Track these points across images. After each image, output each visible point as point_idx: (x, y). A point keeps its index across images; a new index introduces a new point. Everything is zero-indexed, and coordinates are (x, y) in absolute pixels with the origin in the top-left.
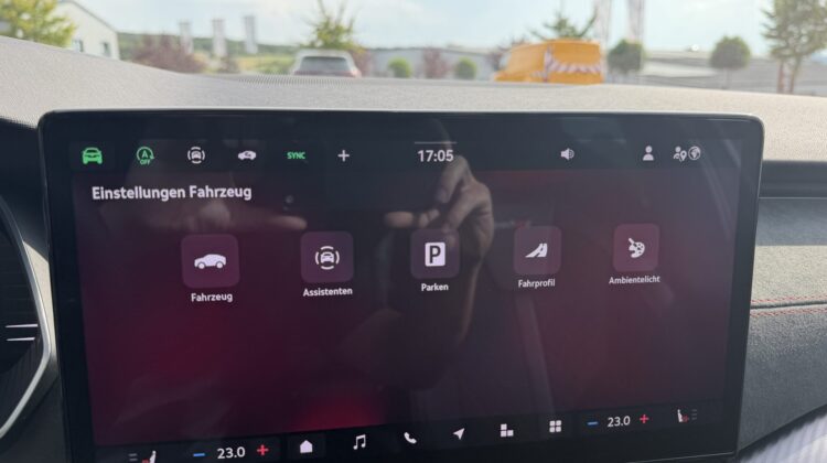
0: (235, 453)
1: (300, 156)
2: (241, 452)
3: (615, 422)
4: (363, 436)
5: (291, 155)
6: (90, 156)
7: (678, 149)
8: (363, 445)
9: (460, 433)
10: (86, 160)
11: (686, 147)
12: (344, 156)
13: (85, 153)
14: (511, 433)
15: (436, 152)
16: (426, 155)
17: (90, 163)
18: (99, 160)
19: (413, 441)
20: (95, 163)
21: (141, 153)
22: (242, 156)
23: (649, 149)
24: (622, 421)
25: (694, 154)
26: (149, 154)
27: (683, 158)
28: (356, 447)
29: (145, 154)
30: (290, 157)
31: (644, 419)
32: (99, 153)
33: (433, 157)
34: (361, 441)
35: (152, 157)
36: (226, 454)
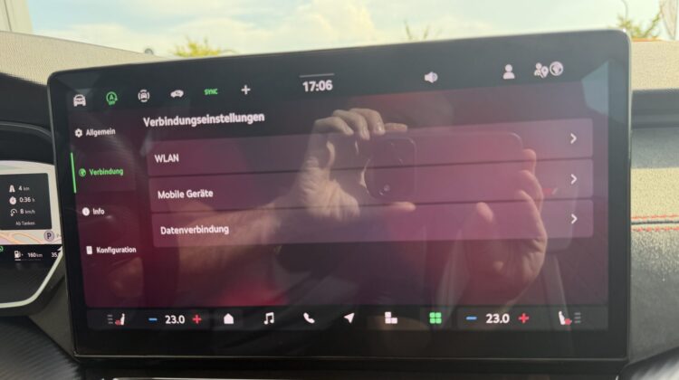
0: (177, 320)
2: (182, 320)
3: (494, 319)
4: (272, 314)
5: (207, 92)
6: (80, 101)
7: (539, 66)
8: (272, 321)
9: (350, 317)
10: (76, 104)
11: (546, 63)
12: (246, 90)
13: (75, 99)
14: (395, 321)
15: (317, 83)
16: (310, 86)
17: (78, 105)
18: (84, 103)
19: (312, 321)
20: (81, 105)
21: (109, 97)
22: (174, 94)
23: (509, 68)
24: (501, 319)
25: (556, 70)
26: (114, 97)
27: (545, 74)
28: (266, 322)
29: (111, 97)
30: (206, 94)
31: (523, 318)
32: (84, 98)
33: (316, 87)
34: (270, 318)
35: (116, 99)
36: (171, 320)
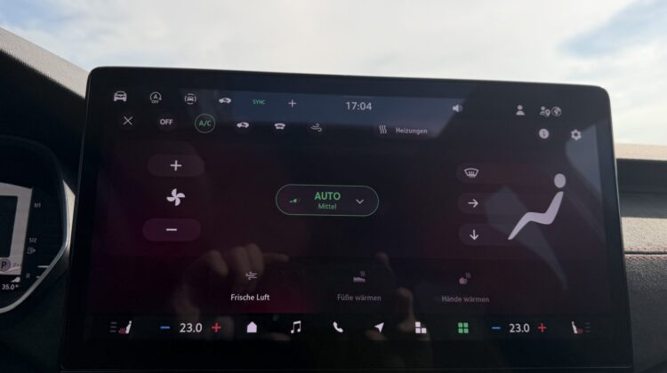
0: (194, 328)
1: (262, 102)
2: (199, 327)
3: (516, 329)
4: (299, 322)
5: (255, 102)
6: (120, 97)
7: (543, 108)
8: (299, 330)
9: (380, 327)
10: (116, 99)
11: (549, 107)
12: (292, 104)
13: (116, 94)
14: (424, 331)
15: (359, 104)
16: (352, 105)
17: (119, 101)
18: (125, 99)
19: (340, 330)
20: (122, 101)
21: (153, 96)
22: (221, 101)
23: (520, 107)
24: (522, 328)
25: (557, 113)
26: (158, 96)
27: (548, 114)
28: (292, 332)
29: (156, 97)
31: (542, 328)
32: (125, 95)
33: (357, 107)
34: (297, 326)
35: (160, 99)
36: (187, 328)
